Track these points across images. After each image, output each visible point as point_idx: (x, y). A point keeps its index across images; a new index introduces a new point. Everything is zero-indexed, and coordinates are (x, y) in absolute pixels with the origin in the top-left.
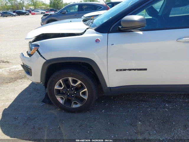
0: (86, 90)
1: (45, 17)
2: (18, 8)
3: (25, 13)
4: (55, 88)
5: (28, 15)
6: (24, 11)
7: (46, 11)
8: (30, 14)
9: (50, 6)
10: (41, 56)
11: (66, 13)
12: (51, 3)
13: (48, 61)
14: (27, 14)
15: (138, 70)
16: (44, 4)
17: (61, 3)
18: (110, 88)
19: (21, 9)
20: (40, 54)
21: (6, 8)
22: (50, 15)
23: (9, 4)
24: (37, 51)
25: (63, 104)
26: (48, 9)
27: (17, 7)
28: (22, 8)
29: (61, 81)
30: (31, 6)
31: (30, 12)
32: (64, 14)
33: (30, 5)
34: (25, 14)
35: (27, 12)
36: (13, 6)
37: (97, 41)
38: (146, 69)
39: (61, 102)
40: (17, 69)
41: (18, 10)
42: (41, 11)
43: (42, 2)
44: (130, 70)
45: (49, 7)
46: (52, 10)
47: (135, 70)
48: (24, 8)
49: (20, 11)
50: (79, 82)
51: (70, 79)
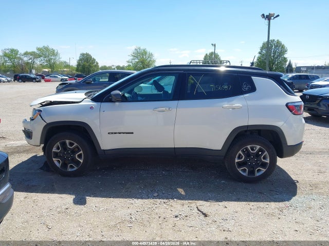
0: (81, 152)
1: (61, 87)
2: (23, 71)
3: (35, 79)
4: (53, 150)
5: (39, 81)
6: (33, 76)
7: (69, 78)
8: (43, 81)
9: (77, 70)
10: (43, 119)
11: (93, 82)
12: (79, 65)
13: (48, 124)
14: (37, 80)
15: (126, 133)
16: (68, 66)
17: (96, 66)
18: (104, 150)
19: (29, 71)
20: (41, 118)
21: (3, 69)
22: (70, 84)
23: (9, 64)
24: (40, 115)
25: (60, 167)
26: (73, 75)
27: (22, 69)
28: (31, 71)
29: (58, 143)
30: (45, 69)
31: (43, 78)
32: (89, 84)
33: (44, 67)
34: (34, 81)
35: (38, 77)
36: (14, 67)
37: (92, 108)
38: (133, 133)
39: (58, 165)
40: (14, 145)
41: (23, 73)
42: (60, 77)
43: (65, 62)
44: (120, 133)
45: (74, 72)
46: (78, 76)
47: (124, 133)
48: (34, 71)
49: (26, 76)
50: (76, 144)
51: (67, 142)
